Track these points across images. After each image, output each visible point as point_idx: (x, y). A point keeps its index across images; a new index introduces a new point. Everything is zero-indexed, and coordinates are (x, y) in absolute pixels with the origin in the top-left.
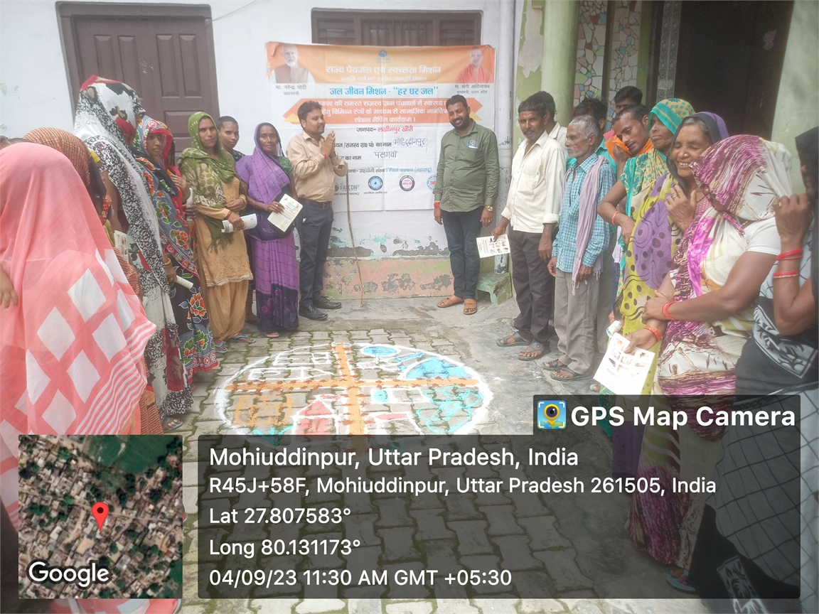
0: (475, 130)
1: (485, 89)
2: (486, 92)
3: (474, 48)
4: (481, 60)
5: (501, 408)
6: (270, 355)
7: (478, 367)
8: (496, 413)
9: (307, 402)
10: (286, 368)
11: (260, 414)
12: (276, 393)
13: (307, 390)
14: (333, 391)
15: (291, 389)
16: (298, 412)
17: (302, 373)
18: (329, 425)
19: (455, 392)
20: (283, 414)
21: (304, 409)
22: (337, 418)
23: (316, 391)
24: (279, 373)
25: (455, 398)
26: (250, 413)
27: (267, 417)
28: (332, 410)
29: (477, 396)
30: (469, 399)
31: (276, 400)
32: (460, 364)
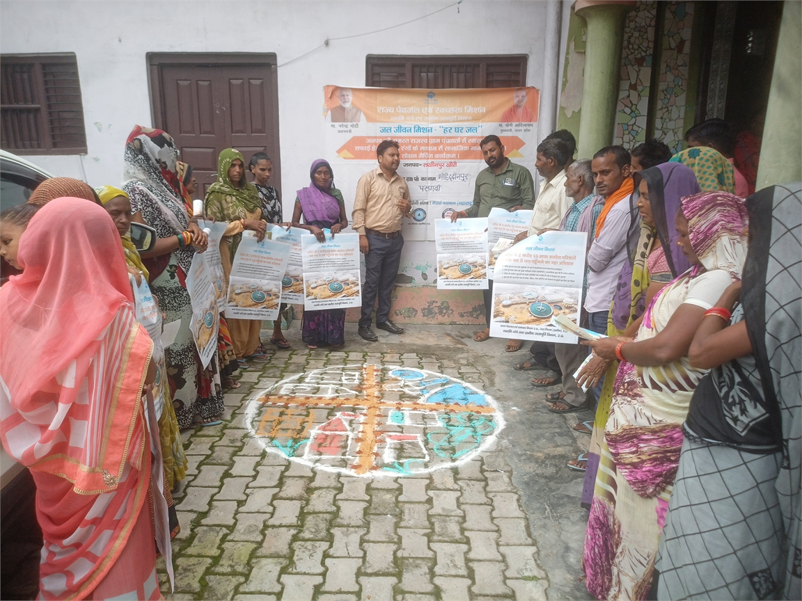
0: (510, 168)
1: (529, 128)
2: (529, 130)
3: (518, 89)
4: (525, 100)
5: (511, 438)
6: (305, 372)
7: (498, 396)
8: (505, 442)
9: (327, 418)
10: (316, 385)
11: (283, 426)
12: (301, 407)
13: (330, 406)
14: (354, 410)
15: (316, 404)
16: (317, 427)
17: (330, 391)
18: (342, 441)
19: (470, 419)
20: (303, 428)
21: (323, 424)
22: (351, 435)
23: (339, 408)
24: (309, 389)
25: (468, 424)
26: (274, 424)
27: (288, 429)
28: (348, 428)
29: (490, 423)
30: (481, 426)
31: (300, 415)
32: (481, 392)
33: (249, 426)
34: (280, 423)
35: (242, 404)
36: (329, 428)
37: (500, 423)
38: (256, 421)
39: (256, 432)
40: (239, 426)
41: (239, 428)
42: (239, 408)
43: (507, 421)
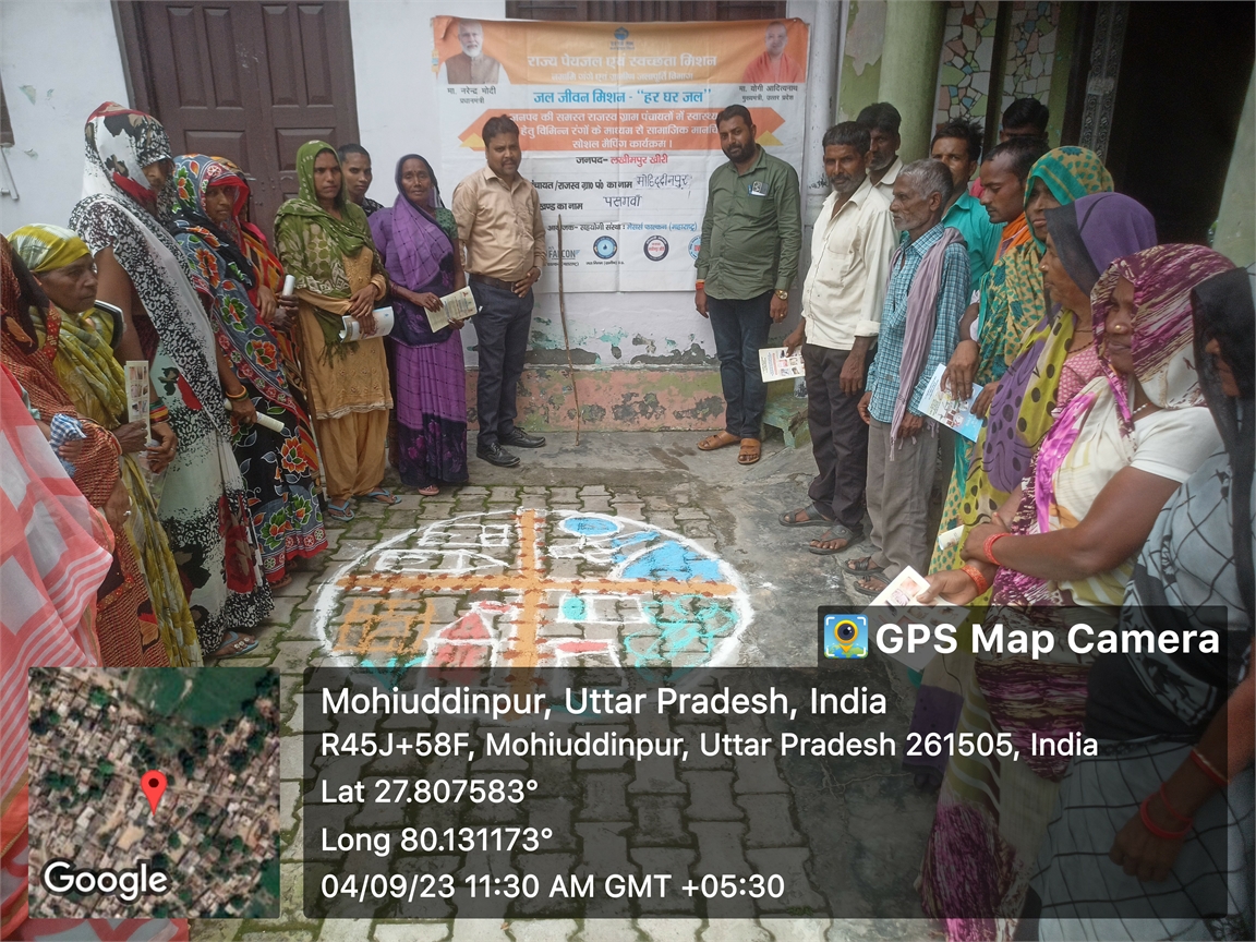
0: (763, 165)
1: (790, 93)
2: (792, 97)
3: (773, 23)
4: (785, 42)
5: (762, 641)
6: (417, 526)
7: (740, 561)
8: (753, 648)
9: (456, 614)
10: (437, 552)
11: (380, 631)
12: (412, 595)
13: (462, 592)
14: (500, 596)
15: (438, 588)
16: (439, 632)
17: (460, 562)
18: (481, 658)
19: (695, 606)
20: (415, 634)
21: (449, 626)
22: (497, 645)
23: (475, 594)
24: (424, 559)
25: (692, 618)
26: (365, 629)
27: (389, 638)
28: (491, 632)
29: (727, 615)
30: (714, 621)
31: (410, 609)
32: (713, 556)
33: (321, 634)
34: (374, 626)
35: (310, 592)
36: (456, 633)
37: (745, 615)
38: (334, 624)
39: (334, 646)
40: (303, 634)
41: (304, 639)
42: (305, 599)
43: (755, 609)
